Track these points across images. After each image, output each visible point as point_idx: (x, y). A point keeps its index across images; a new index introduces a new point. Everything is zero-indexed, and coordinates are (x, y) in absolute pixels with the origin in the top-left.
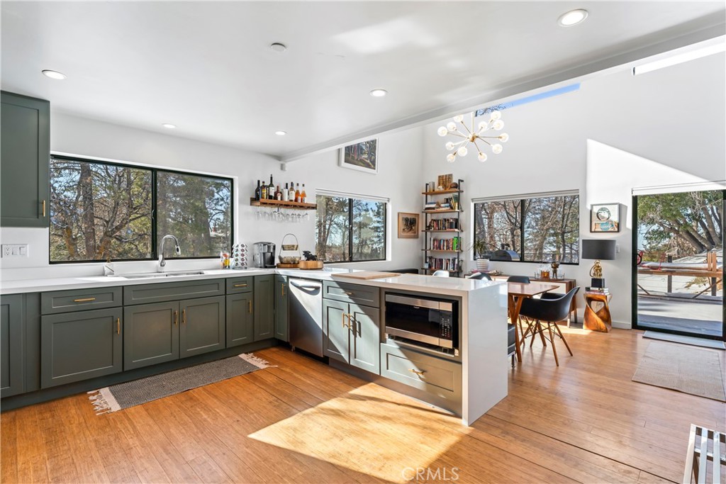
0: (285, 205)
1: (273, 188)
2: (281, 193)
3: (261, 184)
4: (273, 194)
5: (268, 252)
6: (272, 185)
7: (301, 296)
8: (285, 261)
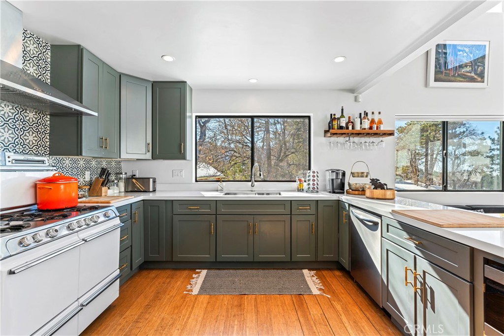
0: (356, 134)
1: (344, 119)
2: (352, 122)
3: (333, 117)
4: (344, 125)
5: (337, 178)
6: (342, 116)
7: (361, 229)
8: (353, 187)
